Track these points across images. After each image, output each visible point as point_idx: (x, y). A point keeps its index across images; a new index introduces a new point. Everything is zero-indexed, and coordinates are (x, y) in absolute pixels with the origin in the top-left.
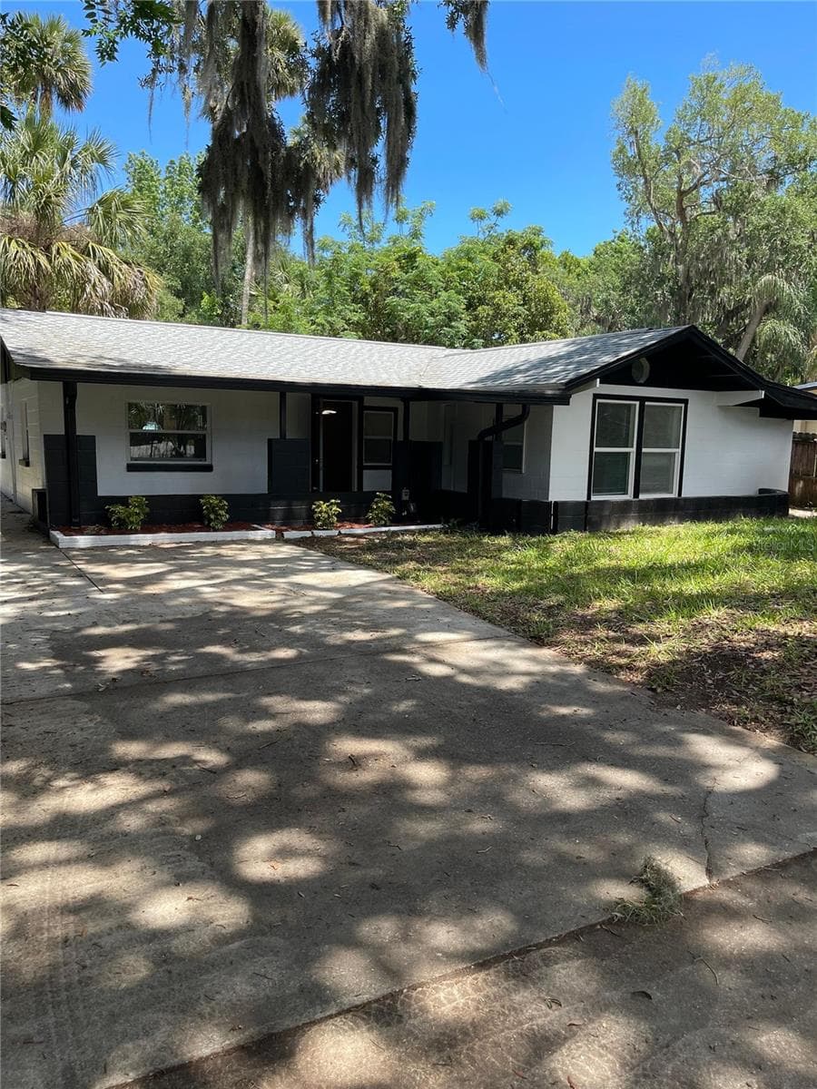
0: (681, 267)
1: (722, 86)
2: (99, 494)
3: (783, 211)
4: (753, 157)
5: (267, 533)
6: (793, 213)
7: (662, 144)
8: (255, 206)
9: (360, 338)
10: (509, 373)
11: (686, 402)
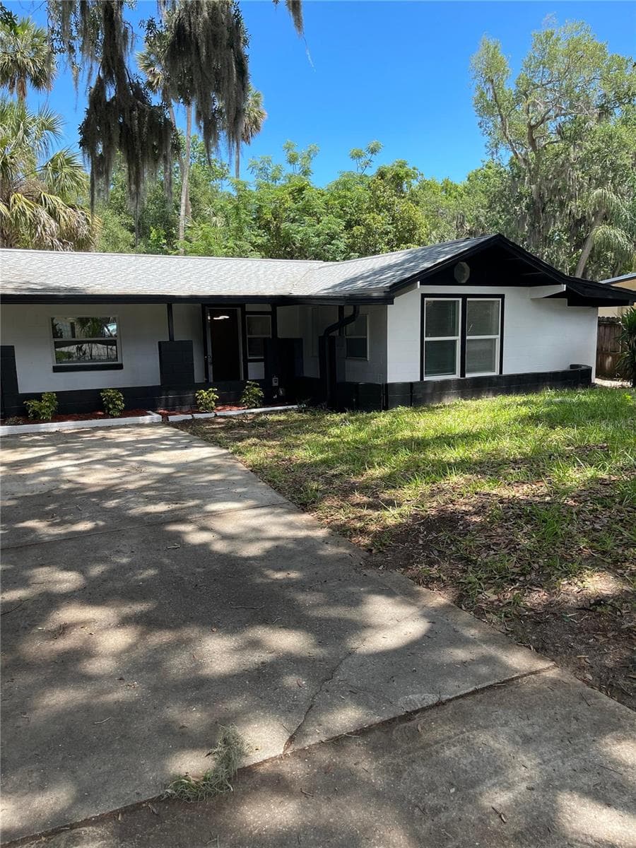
0: (533, 187)
1: (558, 39)
2: (20, 392)
3: (611, 137)
4: (587, 95)
5: (156, 417)
6: (618, 138)
7: (513, 88)
8: (128, 154)
9: (263, 257)
10: (354, 280)
11: (502, 296)
